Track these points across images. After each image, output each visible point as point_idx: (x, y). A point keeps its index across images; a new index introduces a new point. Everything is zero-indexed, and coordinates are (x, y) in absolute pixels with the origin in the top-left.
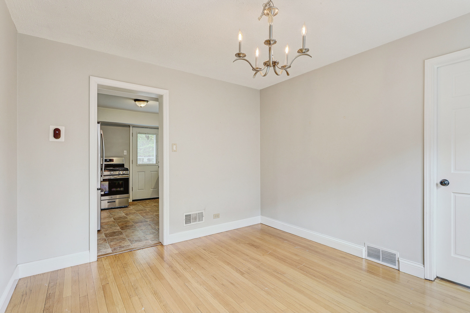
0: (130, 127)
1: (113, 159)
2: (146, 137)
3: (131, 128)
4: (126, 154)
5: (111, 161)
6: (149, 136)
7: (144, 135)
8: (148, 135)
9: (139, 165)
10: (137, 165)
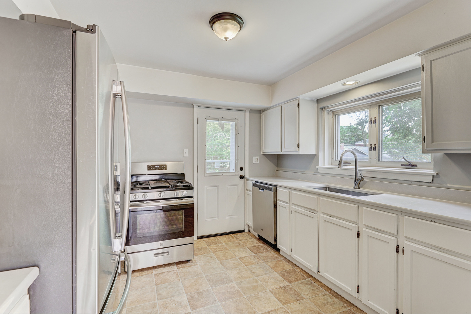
0: (193, 107)
1: (166, 165)
2: (220, 125)
3: (196, 109)
4: (187, 155)
5: (162, 169)
6: (224, 124)
7: (216, 123)
8: (223, 122)
9: (208, 175)
10: (206, 175)
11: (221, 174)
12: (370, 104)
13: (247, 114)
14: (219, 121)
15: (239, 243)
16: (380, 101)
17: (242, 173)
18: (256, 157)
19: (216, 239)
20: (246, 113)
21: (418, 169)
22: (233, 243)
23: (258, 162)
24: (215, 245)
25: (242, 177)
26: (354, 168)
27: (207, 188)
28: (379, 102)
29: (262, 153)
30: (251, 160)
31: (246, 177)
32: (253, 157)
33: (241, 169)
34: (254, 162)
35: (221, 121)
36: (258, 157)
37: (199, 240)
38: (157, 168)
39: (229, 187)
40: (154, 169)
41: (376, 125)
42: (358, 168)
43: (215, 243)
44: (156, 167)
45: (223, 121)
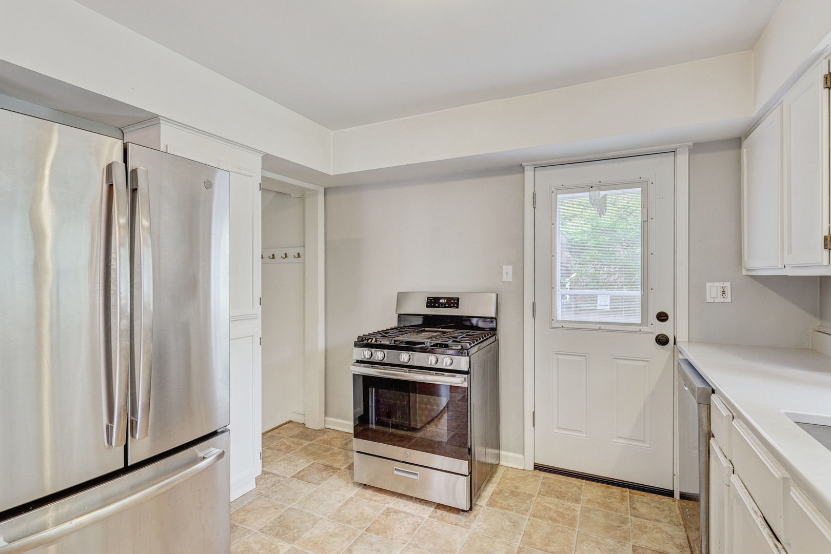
11: (597, 327)
13: (683, 159)
14: (591, 193)
15: (624, 521)
17: (664, 328)
18: (720, 284)
19: (575, 485)
20: (679, 157)
22: (606, 516)
23: (728, 300)
24: (555, 500)
25: (662, 341)
27: (558, 356)
29: (744, 272)
30: (696, 292)
31: (677, 340)
32: (708, 285)
33: (662, 317)
34: (709, 300)
35: (598, 192)
36: (728, 284)
37: (537, 472)
38: (442, 304)
39: (620, 362)
40: (437, 305)
43: (561, 496)
44: (441, 301)
45: (601, 192)
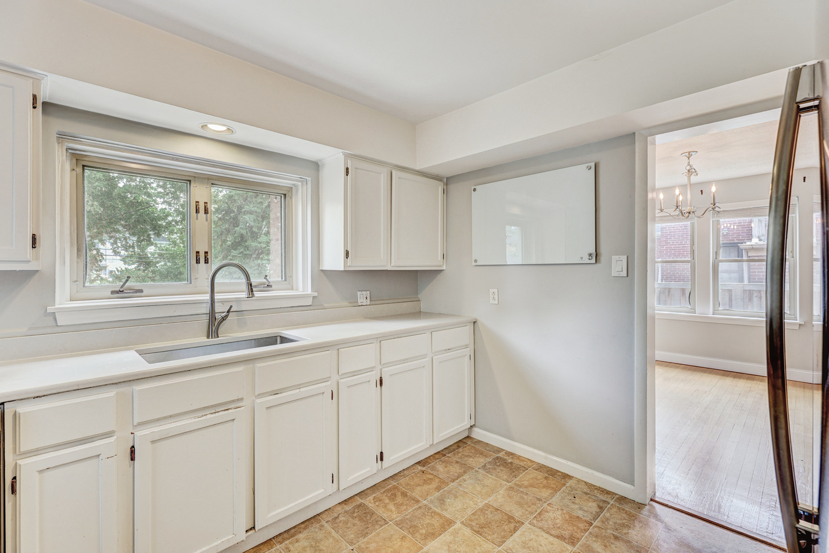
12: (195, 175)
16: (217, 177)
21: (273, 290)
26: (207, 297)
28: (213, 177)
41: (206, 216)
42: (217, 297)
